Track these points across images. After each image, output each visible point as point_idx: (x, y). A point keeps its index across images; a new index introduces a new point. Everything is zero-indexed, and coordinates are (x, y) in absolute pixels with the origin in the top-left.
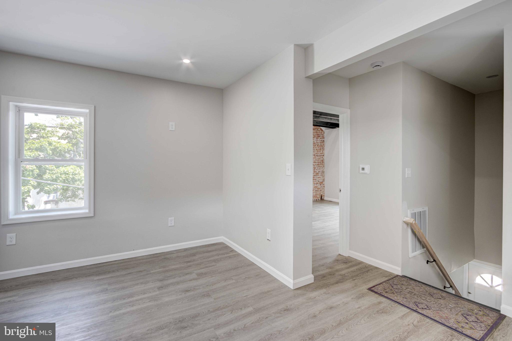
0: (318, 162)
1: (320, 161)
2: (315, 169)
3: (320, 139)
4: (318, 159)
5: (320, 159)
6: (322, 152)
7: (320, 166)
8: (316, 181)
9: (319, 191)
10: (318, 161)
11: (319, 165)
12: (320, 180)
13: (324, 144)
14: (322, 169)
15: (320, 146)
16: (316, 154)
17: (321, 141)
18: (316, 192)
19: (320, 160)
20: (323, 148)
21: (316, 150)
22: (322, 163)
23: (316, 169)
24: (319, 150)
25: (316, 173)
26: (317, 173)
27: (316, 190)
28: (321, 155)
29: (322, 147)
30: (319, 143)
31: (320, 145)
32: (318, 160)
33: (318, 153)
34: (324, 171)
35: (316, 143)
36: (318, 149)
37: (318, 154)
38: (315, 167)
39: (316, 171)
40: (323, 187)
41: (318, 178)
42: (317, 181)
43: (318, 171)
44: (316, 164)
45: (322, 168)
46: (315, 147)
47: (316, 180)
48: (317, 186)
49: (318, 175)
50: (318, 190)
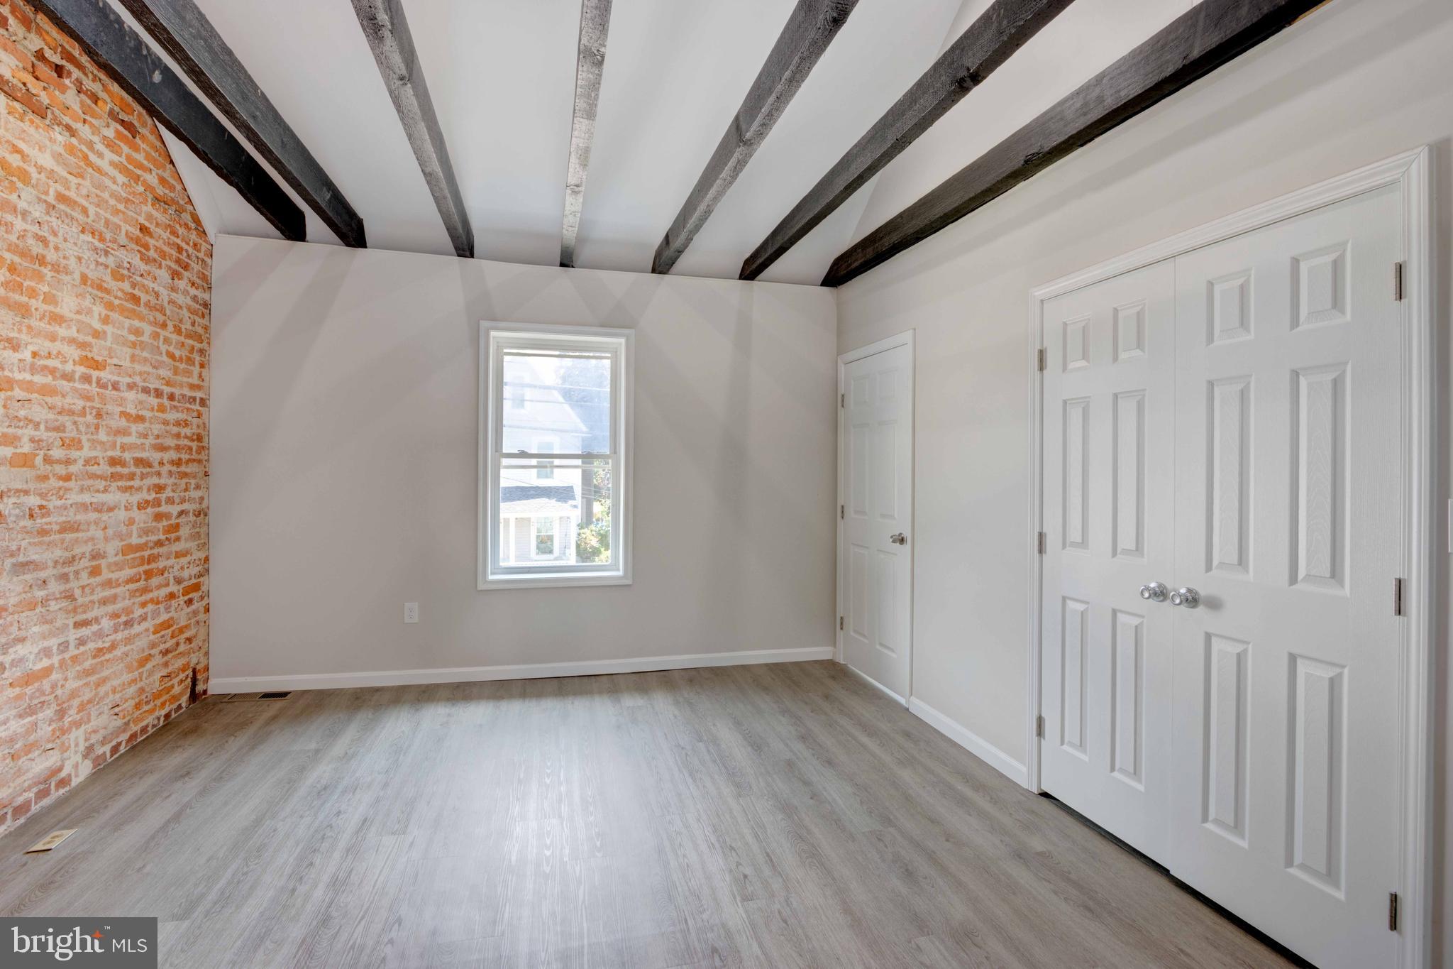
0: (178, 448)
1: (186, 437)
2: (163, 496)
3: (189, 288)
4: (178, 424)
5: (186, 424)
6: (195, 381)
7: (185, 475)
8: (167, 585)
9: (182, 648)
10: (178, 436)
11: (183, 468)
12: (186, 574)
13: (206, 328)
14: (197, 494)
15: (188, 336)
16: (167, 390)
17: (195, 298)
18: (166, 664)
19: (188, 431)
20: (201, 352)
21: (165, 358)
22: (201, 449)
23: (168, 493)
24: (181, 359)
25: (165, 523)
26: (173, 521)
27: (168, 645)
28: (194, 399)
29: (198, 346)
30: (185, 313)
31: (189, 326)
32: (175, 430)
33: (179, 378)
34: (204, 505)
35: (166, 304)
36: (177, 353)
37: (177, 392)
38: (162, 481)
39: (164, 508)
40: (202, 617)
41: (178, 555)
42: (172, 581)
43: (175, 510)
44: (167, 456)
45: (198, 487)
46: (163, 333)
47: (166, 575)
48: (173, 614)
49: (178, 539)
50: (178, 644)
